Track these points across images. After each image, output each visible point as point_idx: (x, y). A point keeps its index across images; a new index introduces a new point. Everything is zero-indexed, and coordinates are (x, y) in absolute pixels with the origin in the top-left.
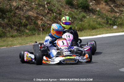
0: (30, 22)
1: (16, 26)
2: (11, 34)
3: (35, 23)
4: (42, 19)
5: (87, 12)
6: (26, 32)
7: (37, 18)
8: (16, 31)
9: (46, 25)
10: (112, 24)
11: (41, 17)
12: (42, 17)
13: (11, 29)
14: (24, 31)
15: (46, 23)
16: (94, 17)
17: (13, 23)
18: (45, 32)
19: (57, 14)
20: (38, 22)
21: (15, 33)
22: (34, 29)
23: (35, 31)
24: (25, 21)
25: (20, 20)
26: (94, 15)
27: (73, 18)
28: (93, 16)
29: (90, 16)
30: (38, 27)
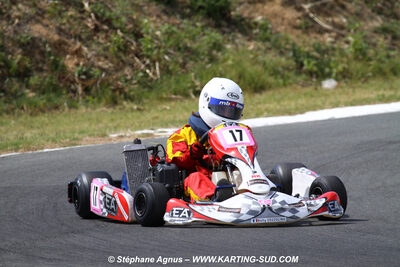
0: (38, 63)
3: (56, 65)
4: (78, 53)
7: (60, 48)
9: (95, 72)
10: (316, 73)
11: (75, 43)
12: (79, 44)
15: (93, 65)
16: (251, 47)
18: (94, 98)
20: (66, 62)
22: (55, 89)
23: (58, 96)
27: (179, 49)
28: (247, 43)
30: (68, 80)
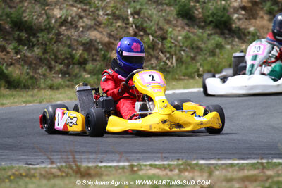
1: (61, 64)
2: (50, 82)
5: (227, 36)
6: (85, 78)
8: (60, 75)
13: (48, 70)
14: (78, 75)
17: (53, 57)
19: (157, 37)
21: (58, 80)
24: (81, 52)
25: (70, 50)
26: (243, 43)
29: (234, 45)
